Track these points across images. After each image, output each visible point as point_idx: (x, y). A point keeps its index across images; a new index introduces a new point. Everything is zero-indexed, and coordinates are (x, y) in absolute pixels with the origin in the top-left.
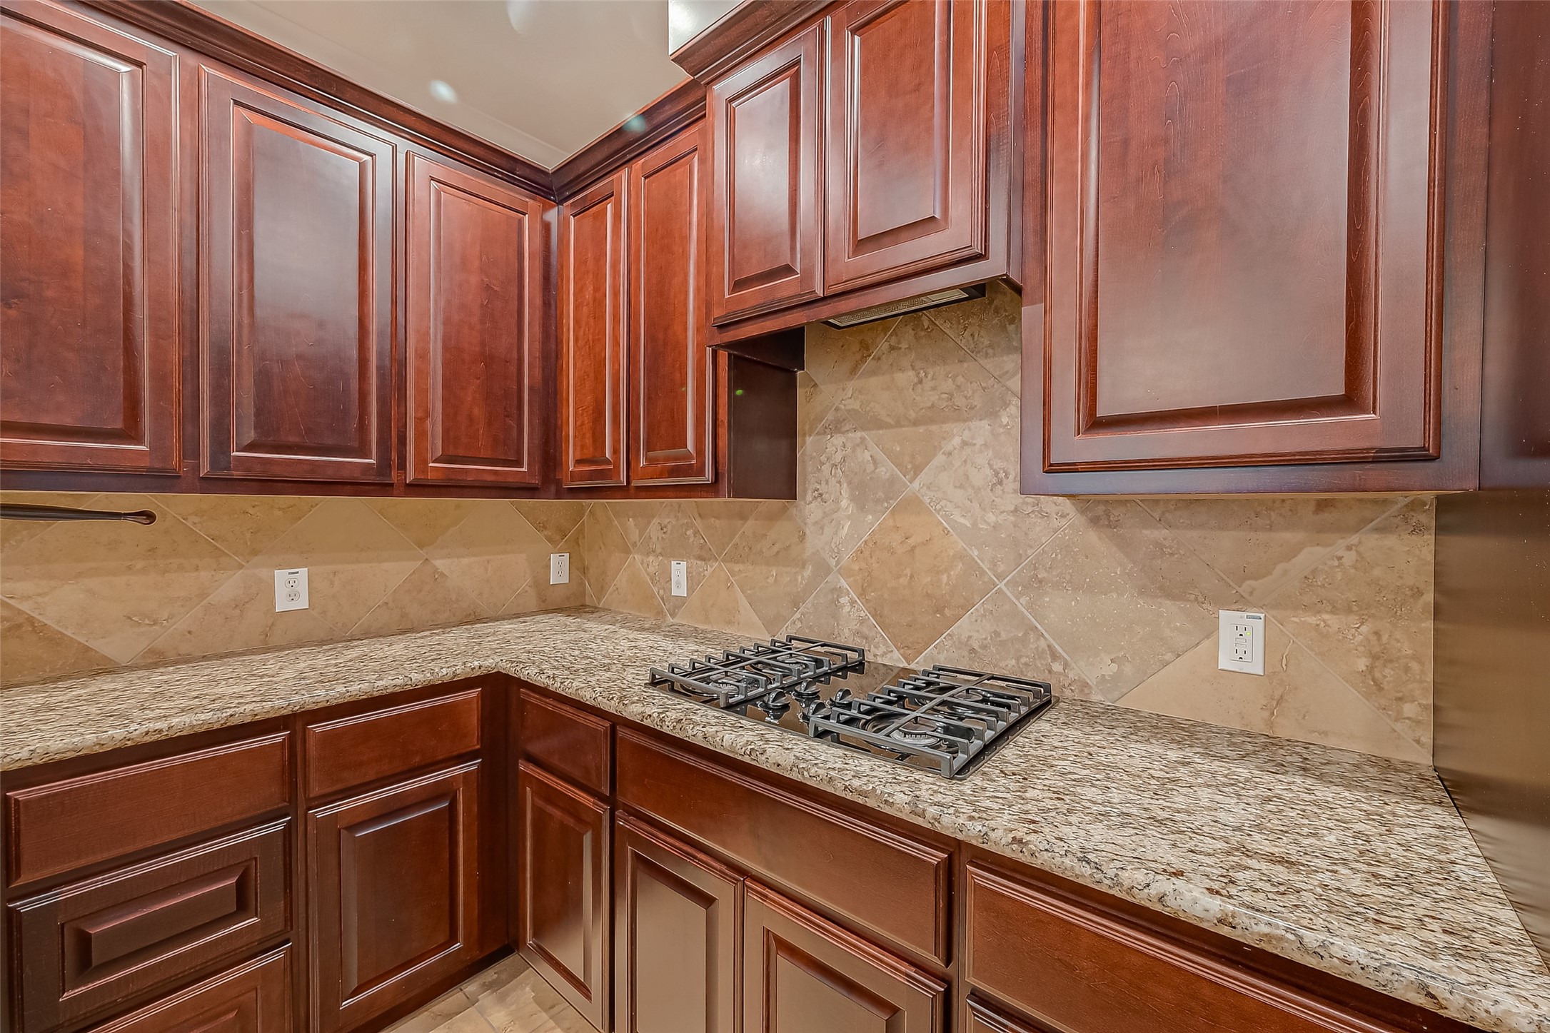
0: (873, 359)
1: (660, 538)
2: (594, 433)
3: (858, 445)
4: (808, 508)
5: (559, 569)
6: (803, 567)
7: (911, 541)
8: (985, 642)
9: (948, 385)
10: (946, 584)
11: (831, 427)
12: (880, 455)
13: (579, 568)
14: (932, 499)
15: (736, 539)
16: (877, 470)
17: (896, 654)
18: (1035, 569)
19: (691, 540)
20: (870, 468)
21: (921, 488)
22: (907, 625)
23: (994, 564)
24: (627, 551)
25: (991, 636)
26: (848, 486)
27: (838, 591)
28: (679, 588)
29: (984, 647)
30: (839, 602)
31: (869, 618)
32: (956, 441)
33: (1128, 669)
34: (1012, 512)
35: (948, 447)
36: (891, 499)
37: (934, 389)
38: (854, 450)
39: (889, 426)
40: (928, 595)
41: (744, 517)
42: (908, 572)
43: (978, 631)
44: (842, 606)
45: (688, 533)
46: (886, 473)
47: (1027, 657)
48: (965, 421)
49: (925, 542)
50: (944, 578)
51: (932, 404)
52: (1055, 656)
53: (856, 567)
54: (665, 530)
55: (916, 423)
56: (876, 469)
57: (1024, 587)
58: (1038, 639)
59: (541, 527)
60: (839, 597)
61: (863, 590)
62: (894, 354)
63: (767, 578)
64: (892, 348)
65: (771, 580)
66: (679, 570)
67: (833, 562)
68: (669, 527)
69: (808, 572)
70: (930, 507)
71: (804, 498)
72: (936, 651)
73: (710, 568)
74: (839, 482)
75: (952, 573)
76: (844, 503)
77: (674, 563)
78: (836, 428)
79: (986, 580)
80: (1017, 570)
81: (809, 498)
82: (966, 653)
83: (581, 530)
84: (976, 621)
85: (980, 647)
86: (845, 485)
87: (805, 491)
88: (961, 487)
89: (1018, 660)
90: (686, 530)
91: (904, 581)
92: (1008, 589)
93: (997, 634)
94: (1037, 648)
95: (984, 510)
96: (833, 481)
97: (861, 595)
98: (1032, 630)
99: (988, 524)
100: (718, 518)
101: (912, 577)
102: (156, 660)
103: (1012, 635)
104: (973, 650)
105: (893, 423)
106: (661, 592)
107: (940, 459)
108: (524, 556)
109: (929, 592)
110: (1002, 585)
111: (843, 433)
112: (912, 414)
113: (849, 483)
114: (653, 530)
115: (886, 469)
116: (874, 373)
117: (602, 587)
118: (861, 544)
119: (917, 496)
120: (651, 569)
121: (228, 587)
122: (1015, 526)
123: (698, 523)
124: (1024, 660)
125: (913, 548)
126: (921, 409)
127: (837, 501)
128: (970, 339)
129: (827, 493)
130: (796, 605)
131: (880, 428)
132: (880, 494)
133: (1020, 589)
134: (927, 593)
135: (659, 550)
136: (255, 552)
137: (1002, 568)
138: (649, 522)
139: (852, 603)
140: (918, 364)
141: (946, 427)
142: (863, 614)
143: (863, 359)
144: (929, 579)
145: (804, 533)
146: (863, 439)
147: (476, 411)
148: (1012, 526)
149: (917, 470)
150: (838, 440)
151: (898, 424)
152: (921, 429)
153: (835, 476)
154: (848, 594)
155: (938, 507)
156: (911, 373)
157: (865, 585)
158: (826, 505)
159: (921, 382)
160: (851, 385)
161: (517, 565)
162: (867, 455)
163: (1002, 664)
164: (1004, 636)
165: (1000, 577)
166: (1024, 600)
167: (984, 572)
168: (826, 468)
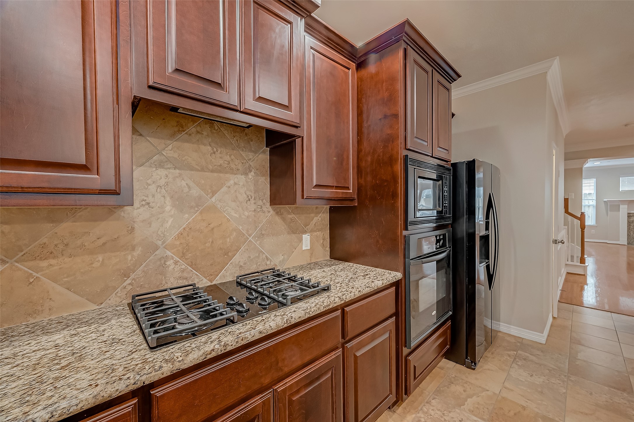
0: (186, 133)
3: (177, 177)
4: (136, 212)
6: (133, 249)
7: (212, 226)
8: (245, 262)
9: (228, 158)
10: (229, 242)
11: (156, 164)
12: (191, 184)
14: (221, 206)
16: (191, 191)
17: (205, 280)
18: (261, 231)
20: (186, 190)
21: (216, 201)
22: (210, 265)
23: (248, 231)
25: (248, 258)
26: (170, 199)
27: (165, 258)
30: (165, 265)
31: (187, 268)
32: (232, 182)
33: (286, 256)
34: (254, 211)
35: (228, 184)
36: (200, 206)
37: (221, 158)
38: (174, 179)
39: (197, 170)
40: (221, 249)
42: (211, 240)
43: (242, 258)
44: (168, 267)
46: (196, 193)
47: (260, 262)
48: (235, 174)
49: (219, 225)
50: (228, 240)
51: (221, 165)
52: (267, 259)
53: (178, 243)
55: (212, 171)
56: (190, 190)
57: (258, 238)
58: (263, 255)
60: (165, 261)
61: (183, 253)
62: (199, 135)
64: (198, 132)
67: (160, 243)
69: (138, 251)
70: (221, 210)
72: (225, 272)
74: (164, 197)
75: (231, 237)
76: (168, 208)
78: (160, 165)
79: (245, 237)
80: (255, 232)
82: (238, 269)
84: (241, 254)
85: (244, 264)
86: (168, 198)
88: (234, 201)
89: (257, 264)
91: (208, 245)
92: (253, 239)
93: (250, 257)
94: (262, 258)
95: (244, 210)
96: (158, 196)
97: (182, 257)
98: (261, 252)
99: (245, 216)
101: (212, 242)
103: (255, 256)
104: (241, 266)
105: (199, 169)
107: (224, 189)
109: (221, 247)
110: (250, 238)
111: (166, 169)
112: (210, 167)
113: (172, 197)
115: (196, 192)
116: (187, 141)
118: (181, 230)
119: (214, 205)
122: (254, 216)
124: (258, 264)
125: (213, 229)
126: (215, 165)
127: (162, 207)
128: (236, 141)
129: (153, 202)
130: (126, 275)
131: (192, 170)
132: (193, 204)
133: (257, 239)
134: (220, 248)
137: (250, 232)
139: (176, 263)
140: (213, 144)
141: (227, 175)
142: (183, 267)
143: (180, 132)
144: (221, 241)
145: (133, 228)
146: (180, 174)
148: (253, 216)
149: (214, 193)
150: (162, 172)
151: (202, 170)
152: (215, 174)
153: (160, 192)
154: (173, 258)
155: (224, 210)
156: (209, 148)
157: (185, 251)
158: (152, 209)
159: (214, 153)
160: (171, 143)
163: (252, 268)
164: (252, 257)
165: (250, 235)
166: (258, 242)
167: (244, 235)
168: (152, 188)
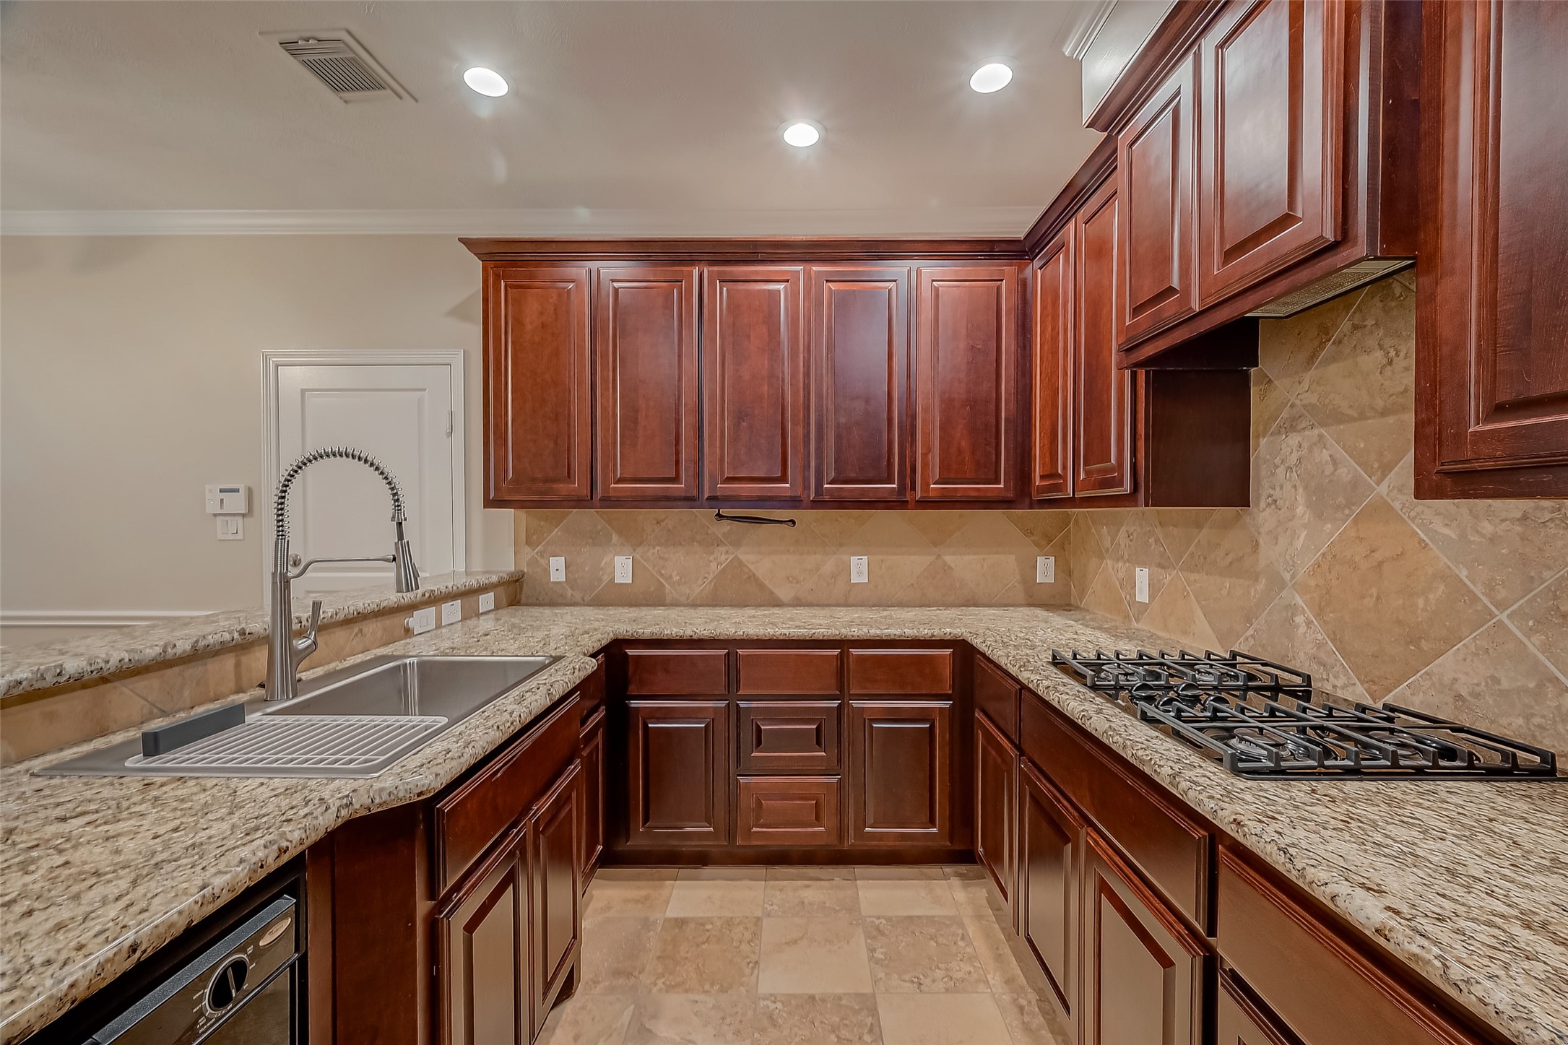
0: (1333, 343)
1: (1127, 545)
3: (1315, 444)
4: (1262, 515)
5: (1045, 570)
6: (1257, 580)
7: (1378, 556)
8: (1477, 689)
10: (1422, 610)
11: (1285, 426)
12: (1341, 454)
13: (1065, 570)
14: (1404, 504)
15: (1192, 548)
16: (1337, 472)
17: (1360, 689)
18: (1556, 598)
19: (1153, 547)
20: (1329, 469)
21: (1391, 491)
22: (1372, 656)
23: (1490, 589)
24: (1101, 557)
25: (1487, 683)
26: (1304, 490)
27: (1293, 609)
28: (1142, 596)
29: (1477, 696)
30: (1293, 621)
31: (1327, 643)
34: (1518, 520)
36: (1354, 504)
38: (1310, 450)
39: (1352, 419)
40: (1399, 622)
41: (1199, 526)
42: (1374, 591)
43: (1467, 674)
44: (1297, 627)
45: (1150, 541)
46: (1347, 474)
47: (1543, 717)
49: (1395, 557)
50: (1421, 602)
51: (1405, 389)
53: (1312, 583)
54: (1131, 537)
55: (1384, 413)
56: (1336, 470)
57: (1537, 622)
59: (1029, 533)
60: (1293, 615)
61: (1321, 609)
62: (1358, 334)
63: (1221, 589)
64: (1355, 327)
65: (1224, 592)
66: (1142, 576)
67: (1287, 576)
68: (1135, 534)
69: (1262, 585)
70: (1403, 515)
71: (1257, 505)
72: (1408, 692)
73: (1168, 577)
74: (1295, 487)
75: (1431, 596)
76: (1300, 510)
77: (1138, 569)
78: (1291, 426)
79: (1479, 608)
80: (1526, 599)
81: (1263, 504)
82: (1450, 700)
83: (1067, 537)
84: (1465, 660)
85: (1471, 694)
86: (1301, 490)
87: (1258, 498)
89: (1528, 718)
90: (1149, 538)
91: (1370, 602)
92: (1513, 623)
93: (1496, 680)
95: (1476, 517)
96: (1288, 486)
97: (1319, 615)
98: (1550, 680)
99: (1483, 536)
100: (1175, 526)
101: (1378, 598)
103: (1519, 684)
104: (1459, 697)
105: (1356, 415)
106: (1128, 596)
108: (1013, 557)
109: (1400, 618)
110: (1503, 617)
111: (1299, 432)
112: (1380, 403)
113: (1306, 488)
114: (1122, 536)
115: (1349, 469)
116: (1332, 359)
117: (1083, 589)
118: (1318, 557)
119: (1386, 501)
120: (1121, 575)
121: (829, 565)
122: (1522, 539)
123: (1158, 531)
124: (1536, 720)
125: (1380, 564)
126: (1391, 396)
127: (1292, 508)
129: (1281, 499)
130: (1249, 620)
131: (1341, 422)
132: (1341, 500)
133: (1531, 623)
134: (1398, 619)
135: (1126, 557)
136: (841, 545)
137: (1502, 594)
138: (1119, 530)
139: (1309, 623)
140: (1388, 342)
142: (1319, 637)
143: (1322, 345)
144: (1401, 602)
145: (1258, 544)
146: (1321, 436)
147: (963, 443)
148: (1518, 539)
149: (1386, 470)
150: (1294, 439)
151: (1362, 416)
152: (1391, 420)
153: (1290, 480)
154: (1304, 612)
155: (1413, 514)
156: (1379, 354)
157: (1323, 604)
158: (1280, 512)
159: (1390, 363)
160: (1308, 376)
161: (1008, 563)
162: (1325, 455)
163: (1504, 721)
164: (1505, 684)
165: (1501, 606)
166: (1537, 639)
167: (1475, 599)
168: (1280, 471)
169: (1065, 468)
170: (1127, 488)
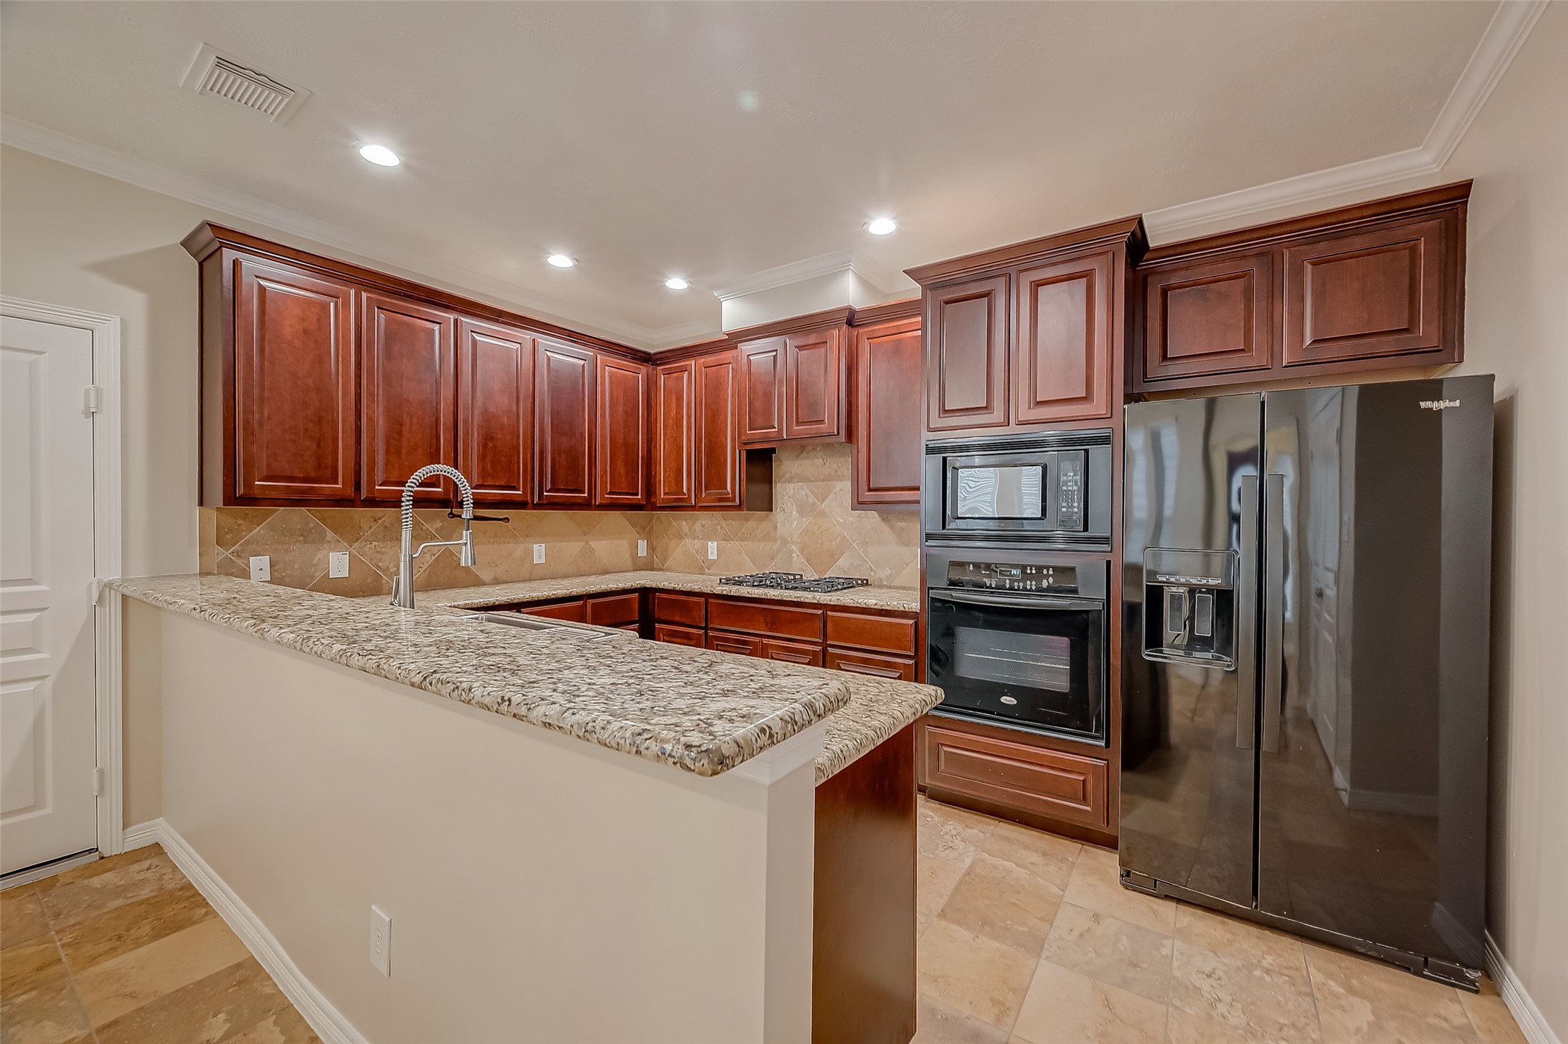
0: (806, 453)
1: (701, 530)
2: (676, 481)
3: (800, 488)
4: (778, 515)
5: (642, 548)
6: (776, 541)
7: (821, 529)
8: (849, 567)
10: (834, 545)
11: (786, 481)
12: (809, 493)
13: (651, 548)
14: (829, 512)
15: (743, 530)
18: (866, 537)
19: (719, 531)
20: (805, 498)
21: (825, 507)
22: (820, 563)
23: (852, 537)
24: (681, 538)
26: (796, 506)
27: (792, 552)
28: (713, 555)
29: (848, 569)
30: (792, 556)
31: (805, 562)
32: (838, 489)
33: (894, 572)
35: (835, 491)
36: (813, 511)
37: (830, 467)
38: (798, 490)
39: (813, 481)
40: (827, 550)
41: (747, 519)
42: (820, 541)
43: (846, 563)
44: (794, 557)
45: (717, 528)
46: (811, 501)
47: (863, 571)
48: (841, 481)
49: (827, 529)
50: (834, 543)
51: (829, 474)
52: (872, 569)
53: (799, 540)
54: (704, 526)
55: (823, 481)
56: (807, 498)
57: (862, 545)
58: (866, 564)
59: (634, 526)
62: (814, 452)
63: (759, 547)
65: (761, 548)
66: (712, 547)
67: (789, 539)
68: (707, 525)
69: (778, 543)
70: (829, 515)
71: (776, 511)
73: (729, 545)
74: (792, 504)
75: (837, 541)
76: (794, 513)
77: (709, 543)
78: (790, 481)
79: (849, 543)
80: (859, 539)
81: (778, 511)
83: (652, 528)
84: (846, 559)
86: (794, 505)
87: (776, 508)
88: (840, 506)
89: (860, 573)
91: (818, 545)
92: (856, 546)
93: (853, 564)
94: (866, 568)
95: (848, 516)
96: (789, 504)
97: (802, 552)
98: (864, 561)
99: (850, 521)
100: (733, 520)
101: (821, 543)
102: (497, 582)
103: (858, 563)
104: (844, 571)
106: (702, 558)
107: (832, 495)
108: (626, 541)
109: (828, 548)
110: (854, 544)
111: (793, 483)
112: (822, 477)
113: (796, 504)
114: (698, 526)
115: (812, 499)
116: (806, 458)
117: (665, 558)
118: (801, 531)
119: (824, 510)
120: (696, 547)
121: (519, 551)
123: (723, 523)
125: (822, 532)
126: (825, 475)
127: (791, 513)
129: (786, 508)
130: (773, 559)
131: (809, 481)
132: (809, 509)
133: (860, 545)
135: (700, 537)
136: (527, 537)
137: (854, 538)
138: (695, 523)
139: (798, 556)
140: (824, 457)
141: (834, 483)
142: (802, 560)
143: (802, 452)
144: (828, 543)
145: (776, 527)
146: (802, 486)
147: (622, 470)
149: (824, 500)
150: (791, 486)
151: (816, 481)
152: (825, 483)
153: (790, 501)
154: (796, 552)
155: (832, 515)
156: (821, 460)
157: (803, 548)
158: (786, 513)
159: (825, 464)
160: (797, 462)
161: (624, 544)
162: (804, 492)
164: (855, 564)
165: (854, 541)
166: (862, 550)
167: (848, 540)
168: (786, 498)
169: (689, 489)
170: (738, 503)
